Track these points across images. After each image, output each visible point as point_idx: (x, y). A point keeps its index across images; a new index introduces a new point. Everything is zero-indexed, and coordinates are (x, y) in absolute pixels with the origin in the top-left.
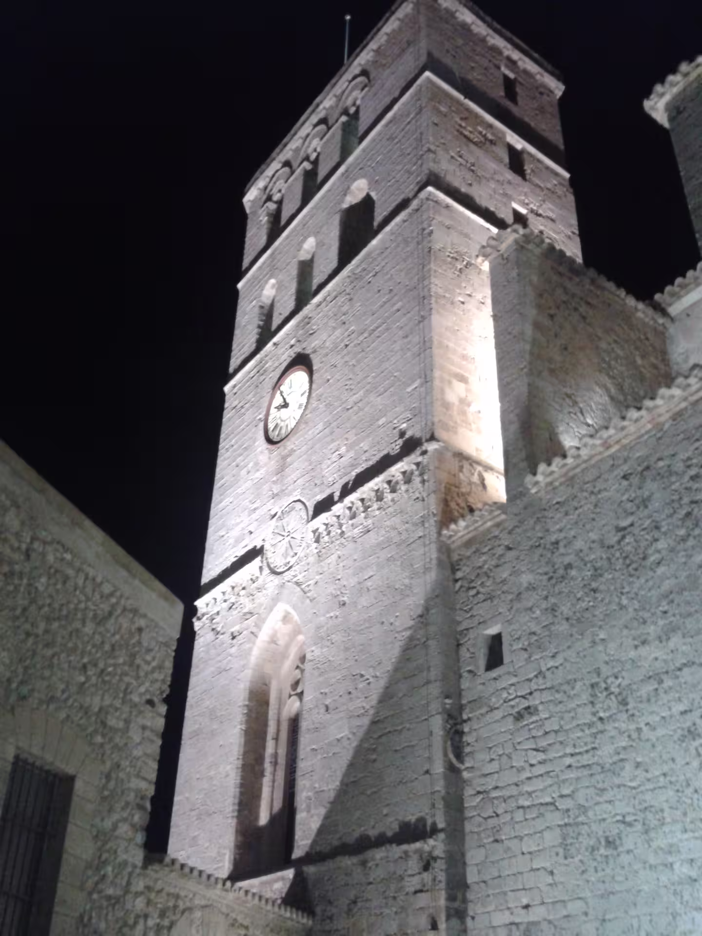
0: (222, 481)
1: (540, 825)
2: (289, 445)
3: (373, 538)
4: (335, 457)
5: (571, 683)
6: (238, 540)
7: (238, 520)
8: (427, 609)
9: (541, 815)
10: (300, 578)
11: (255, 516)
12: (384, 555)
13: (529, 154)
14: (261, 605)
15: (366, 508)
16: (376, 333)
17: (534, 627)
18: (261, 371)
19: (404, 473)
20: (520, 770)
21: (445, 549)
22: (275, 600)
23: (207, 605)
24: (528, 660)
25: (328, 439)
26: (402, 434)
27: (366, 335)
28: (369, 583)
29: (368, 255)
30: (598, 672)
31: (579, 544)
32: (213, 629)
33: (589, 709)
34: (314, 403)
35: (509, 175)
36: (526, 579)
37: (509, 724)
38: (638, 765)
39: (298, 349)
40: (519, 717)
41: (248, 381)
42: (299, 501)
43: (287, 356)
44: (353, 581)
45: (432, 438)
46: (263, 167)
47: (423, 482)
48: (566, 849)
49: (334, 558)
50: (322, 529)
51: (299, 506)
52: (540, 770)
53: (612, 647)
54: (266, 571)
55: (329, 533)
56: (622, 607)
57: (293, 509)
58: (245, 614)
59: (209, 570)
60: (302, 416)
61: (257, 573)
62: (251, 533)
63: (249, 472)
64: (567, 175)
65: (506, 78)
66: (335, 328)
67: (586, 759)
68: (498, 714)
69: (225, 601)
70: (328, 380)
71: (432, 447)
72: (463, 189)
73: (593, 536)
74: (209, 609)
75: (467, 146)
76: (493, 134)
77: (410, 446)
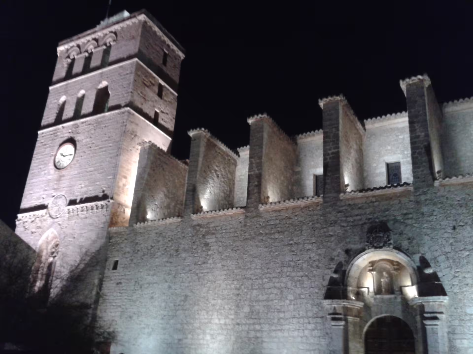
0: (33, 171)
1: (116, 310)
2: (63, 172)
3: (88, 221)
4: (80, 186)
5: (131, 279)
6: (38, 199)
7: (38, 191)
8: (100, 249)
9: (117, 308)
10: (60, 222)
11: (46, 192)
12: (90, 228)
13: (166, 88)
14: (44, 226)
15: (87, 210)
16: (102, 150)
17: (126, 263)
18: (55, 134)
19: (102, 205)
20: (115, 297)
21: (109, 233)
22: (50, 226)
23: (23, 217)
24: (123, 270)
25: (79, 179)
26: (103, 191)
27: (98, 148)
28: (84, 235)
29: (104, 117)
30: (138, 279)
31: (142, 246)
32: (24, 227)
33: (133, 287)
34: (75, 162)
35: (157, 98)
36: (128, 249)
37: (114, 285)
38: (140, 302)
39: (72, 135)
40: (118, 284)
41: (49, 135)
42: (63, 195)
43: (67, 136)
44: (78, 232)
45: (112, 198)
46: (69, 40)
47: (107, 210)
48: (121, 317)
49: (73, 221)
50: (71, 210)
51: (63, 198)
52: (119, 298)
53: (142, 274)
54: (48, 215)
55: (73, 212)
56: (147, 265)
57: (61, 198)
58: (38, 227)
59: (24, 204)
60: (70, 164)
61: (44, 214)
62: (43, 198)
63: (45, 174)
64: (176, 94)
65: (165, 53)
66: (87, 137)
67: (130, 298)
68: (112, 282)
69: (30, 219)
70: (82, 156)
71: (111, 201)
72: (140, 106)
73: (146, 245)
74: (23, 219)
75: (144, 88)
76: (155, 81)
77: (105, 197)
